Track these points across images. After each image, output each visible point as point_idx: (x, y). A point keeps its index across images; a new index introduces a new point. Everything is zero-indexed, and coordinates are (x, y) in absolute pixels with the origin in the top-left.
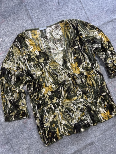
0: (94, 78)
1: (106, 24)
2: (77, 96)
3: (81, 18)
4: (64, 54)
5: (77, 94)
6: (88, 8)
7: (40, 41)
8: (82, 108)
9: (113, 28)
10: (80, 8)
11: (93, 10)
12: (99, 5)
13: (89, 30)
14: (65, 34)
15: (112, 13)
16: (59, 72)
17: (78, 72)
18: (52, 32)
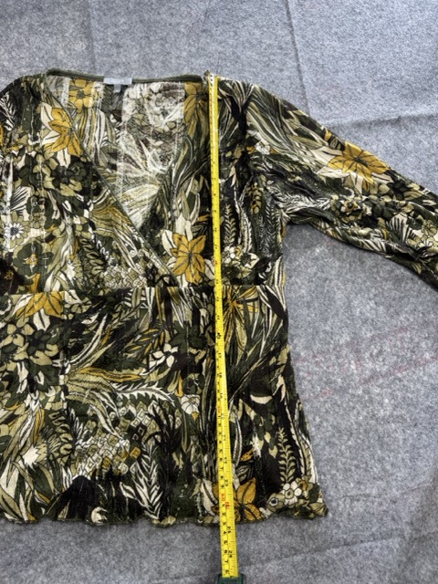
0: (251, 319)
1: (370, 128)
2: (144, 370)
3: (273, 82)
4: (161, 191)
5: (151, 358)
6: (316, 54)
7: (91, 121)
8: (141, 425)
9: (394, 148)
10: (281, 48)
11: (331, 68)
12: (360, 56)
13: (292, 133)
14: (194, 123)
15: (405, 96)
16: (118, 249)
17: (193, 276)
18: (146, 101)
